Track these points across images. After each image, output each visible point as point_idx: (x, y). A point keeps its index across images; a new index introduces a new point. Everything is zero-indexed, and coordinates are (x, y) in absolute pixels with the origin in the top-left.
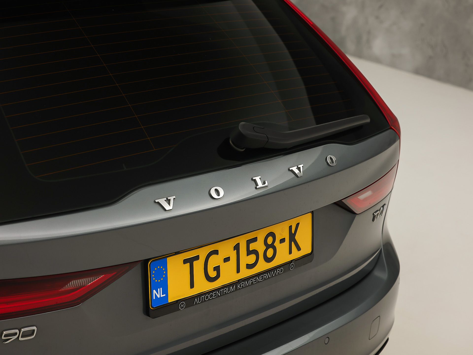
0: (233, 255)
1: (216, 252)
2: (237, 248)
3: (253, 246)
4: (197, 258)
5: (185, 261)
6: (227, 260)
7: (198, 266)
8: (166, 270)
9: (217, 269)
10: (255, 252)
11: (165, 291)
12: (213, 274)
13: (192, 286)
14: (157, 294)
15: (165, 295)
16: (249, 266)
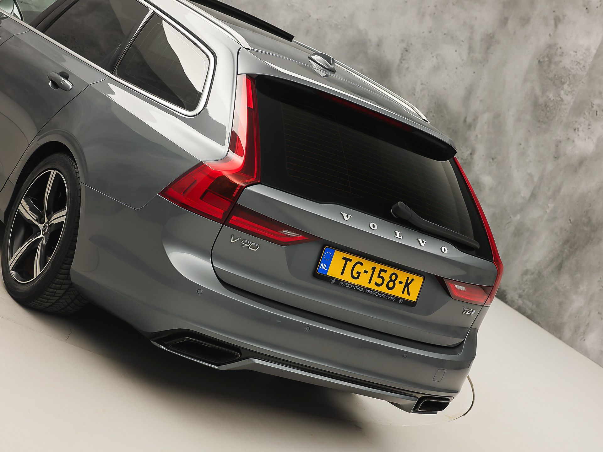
0: (370, 272)
1: (362, 264)
2: (374, 269)
3: (382, 274)
4: (350, 260)
5: (344, 258)
6: (366, 272)
7: (350, 265)
8: (332, 257)
9: (359, 273)
10: (383, 278)
11: (328, 267)
12: (356, 275)
13: (342, 274)
14: (323, 266)
15: (326, 269)
16: (376, 284)
